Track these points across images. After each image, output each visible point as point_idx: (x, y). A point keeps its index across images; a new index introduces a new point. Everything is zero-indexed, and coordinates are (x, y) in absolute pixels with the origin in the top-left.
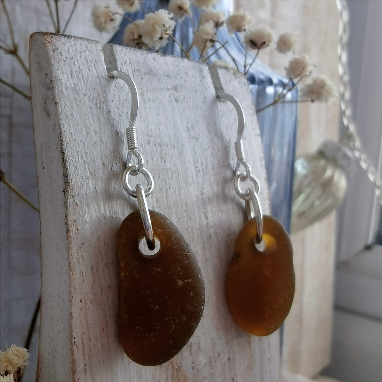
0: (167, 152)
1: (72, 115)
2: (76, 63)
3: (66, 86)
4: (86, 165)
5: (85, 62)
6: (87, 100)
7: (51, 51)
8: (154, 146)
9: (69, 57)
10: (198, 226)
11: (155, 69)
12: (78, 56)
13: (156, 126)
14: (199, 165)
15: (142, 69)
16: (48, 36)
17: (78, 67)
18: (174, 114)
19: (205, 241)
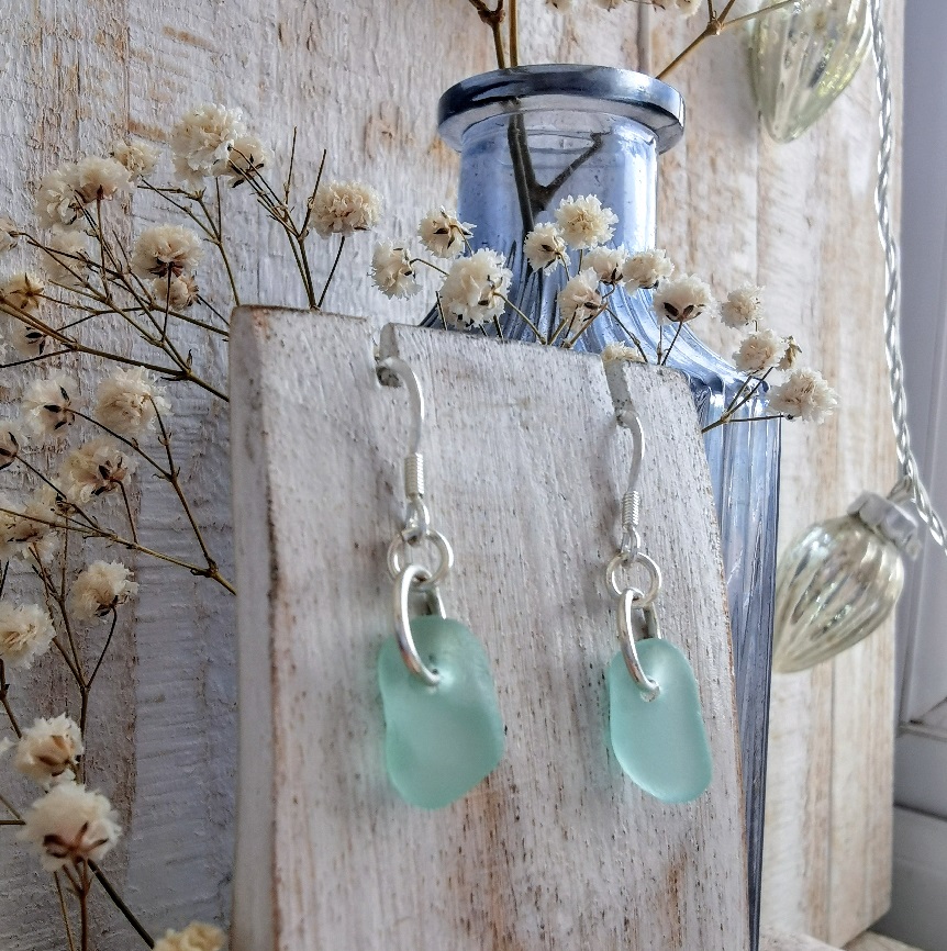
0: (498, 524)
1: (295, 456)
2: (312, 360)
3: (287, 401)
4: (319, 549)
5: (332, 358)
6: (328, 429)
7: (262, 340)
8: (469, 511)
9: (297, 349)
10: (561, 664)
11: (484, 367)
12: (318, 350)
13: (476, 475)
14: (569, 549)
15: (453, 368)
16: (259, 312)
17: (315, 366)
18: (518, 451)
19: (577, 694)
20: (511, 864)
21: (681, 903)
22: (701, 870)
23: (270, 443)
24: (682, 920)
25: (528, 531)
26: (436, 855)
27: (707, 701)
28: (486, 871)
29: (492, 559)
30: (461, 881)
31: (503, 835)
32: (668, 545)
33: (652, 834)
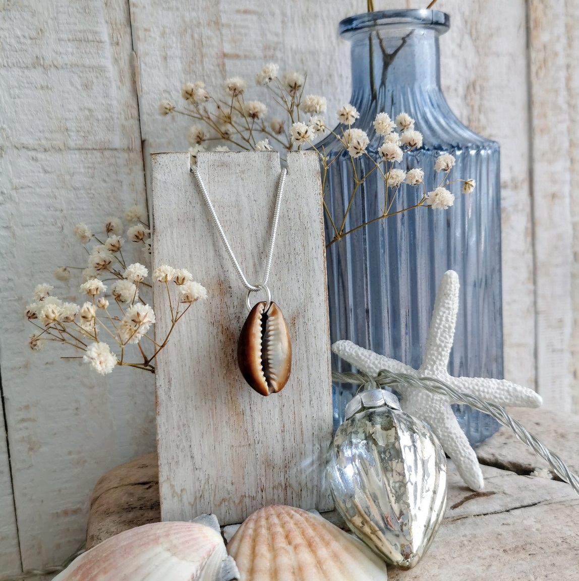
1: (161, 196)
2: (169, 167)
3: (160, 181)
4: (167, 221)
6: (172, 187)
7: (154, 164)
9: (164, 165)
10: (250, 252)
11: (228, 162)
12: (170, 164)
14: (256, 217)
15: (216, 164)
16: (154, 155)
17: (169, 169)
18: (238, 187)
19: (256, 261)
20: (229, 309)
21: (297, 327)
22: (306, 318)
23: (154, 193)
24: (297, 333)
25: (239, 212)
26: (203, 304)
27: (311, 265)
28: (219, 310)
29: (225, 221)
30: (211, 312)
31: (226, 300)
32: (298, 214)
33: (285, 305)
